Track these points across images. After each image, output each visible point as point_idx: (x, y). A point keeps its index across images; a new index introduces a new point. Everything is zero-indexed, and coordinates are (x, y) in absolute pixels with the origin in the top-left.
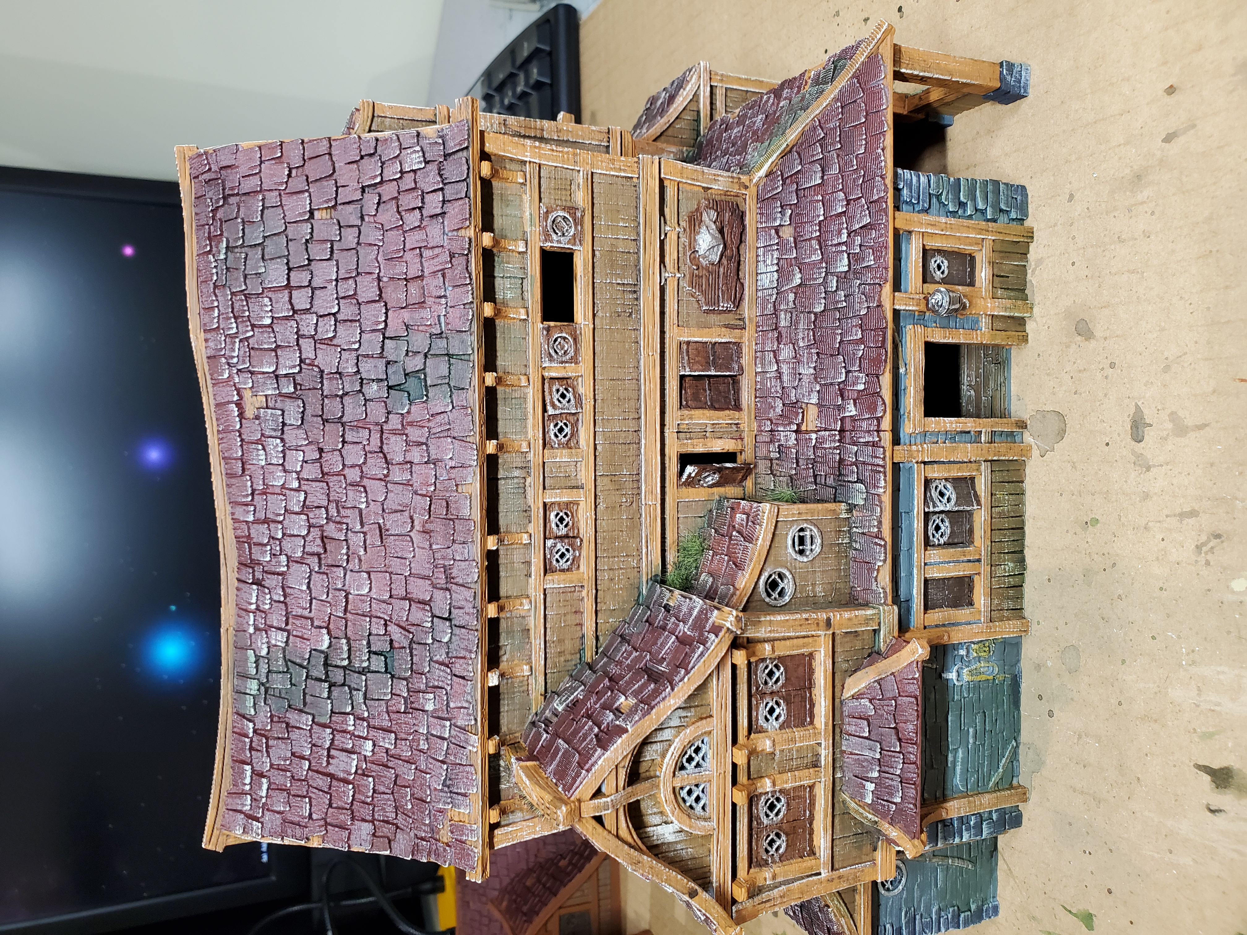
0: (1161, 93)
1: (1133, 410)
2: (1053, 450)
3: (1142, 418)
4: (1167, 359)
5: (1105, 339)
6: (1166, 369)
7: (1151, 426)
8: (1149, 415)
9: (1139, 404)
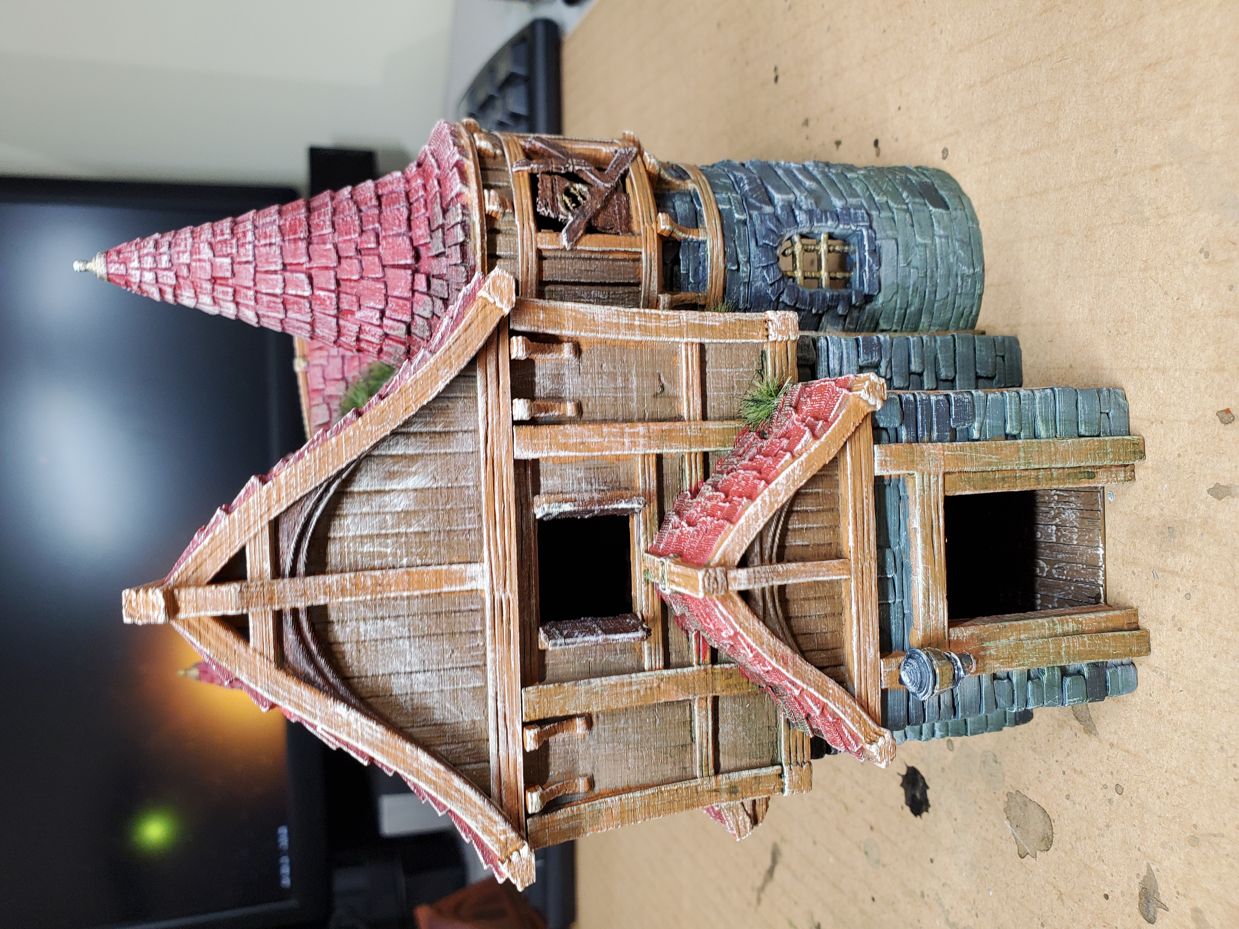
0: (1211, 414)
1: (1144, 872)
2: (1035, 857)
3: (1155, 891)
4: (1195, 826)
5: (1112, 745)
6: (1194, 841)
7: (1167, 910)
8: (1165, 892)
9: (1153, 867)
